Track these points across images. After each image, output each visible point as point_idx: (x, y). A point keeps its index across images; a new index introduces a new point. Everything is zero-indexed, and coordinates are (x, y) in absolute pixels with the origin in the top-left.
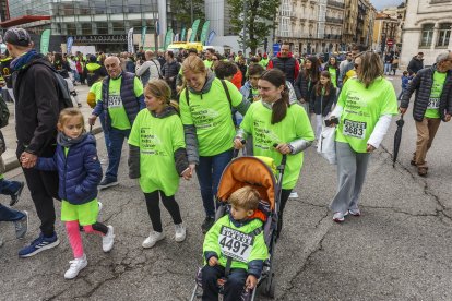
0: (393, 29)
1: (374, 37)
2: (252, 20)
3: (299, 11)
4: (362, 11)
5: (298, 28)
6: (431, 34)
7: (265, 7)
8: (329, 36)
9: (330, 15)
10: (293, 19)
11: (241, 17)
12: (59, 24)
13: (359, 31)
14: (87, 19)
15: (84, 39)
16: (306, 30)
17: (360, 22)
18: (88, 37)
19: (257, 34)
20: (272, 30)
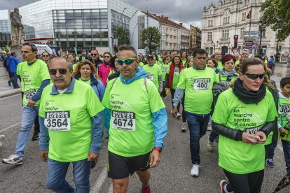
2: (150, 43)
3: (169, 40)
5: (169, 46)
6: (208, 50)
10: (167, 43)
11: (145, 42)
12: (57, 42)
14: (73, 40)
16: (173, 47)
19: (152, 48)
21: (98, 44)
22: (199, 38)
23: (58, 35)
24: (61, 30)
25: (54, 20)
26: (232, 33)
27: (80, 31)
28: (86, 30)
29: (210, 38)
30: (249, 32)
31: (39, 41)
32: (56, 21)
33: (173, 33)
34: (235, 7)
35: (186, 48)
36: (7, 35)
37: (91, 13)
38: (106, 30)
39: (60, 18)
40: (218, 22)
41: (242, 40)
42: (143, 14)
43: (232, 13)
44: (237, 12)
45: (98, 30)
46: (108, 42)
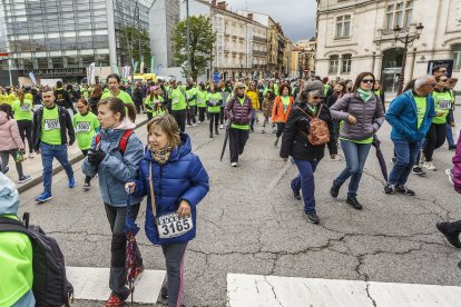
0: (307, 60)
1: (292, 66)
2: (192, 54)
3: (231, 46)
4: (282, 44)
5: (230, 59)
6: (337, 63)
7: (202, 42)
8: (256, 66)
9: (256, 49)
10: (227, 53)
11: (183, 52)
12: (16, 60)
13: (280, 61)
14: (43, 55)
15: (41, 72)
16: (237, 63)
17: (280, 53)
18: (44, 71)
19: (197, 66)
20: (209, 62)
24: (22, 38)
25: (6, 18)
32: (10, 21)
33: (238, 32)
38: (105, 33)
39: (18, 13)
45: (89, 33)
46: (108, 57)
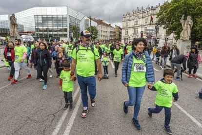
3: (103, 34)
5: (103, 38)
7: (95, 33)
9: (111, 34)
10: (102, 35)
12: (37, 34)
14: (46, 33)
16: (105, 38)
18: (46, 38)
21: (61, 35)
22: (120, 33)
23: (37, 30)
24: (40, 27)
26: (140, 30)
27: (50, 28)
28: (54, 27)
29: (127, 33)
30: (150, 30)
31: (26, 33)
32: (36, 22)
33: (104, 29)
34: (141, 15)
35: (113, 38)
36: (7, 30)
37: (57, 17)
38: (66, 27)
39: (39, 20)
40: (132, 24)
41: (145, 34)
42: (88, 18)
43: (139, 18)
44: (142, 18)
45: (61, 27)
46: (67, 35)
